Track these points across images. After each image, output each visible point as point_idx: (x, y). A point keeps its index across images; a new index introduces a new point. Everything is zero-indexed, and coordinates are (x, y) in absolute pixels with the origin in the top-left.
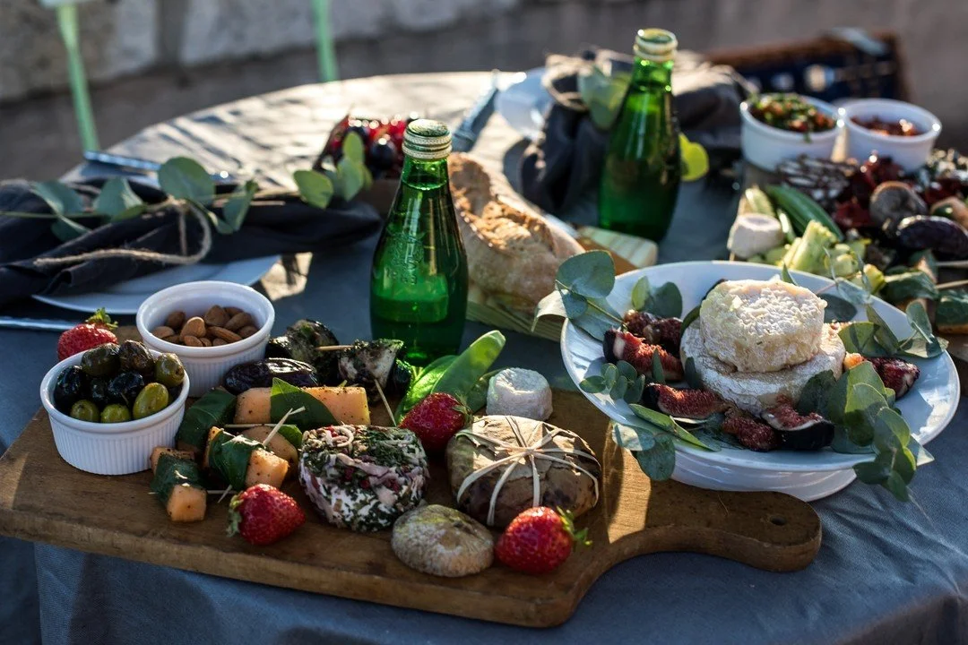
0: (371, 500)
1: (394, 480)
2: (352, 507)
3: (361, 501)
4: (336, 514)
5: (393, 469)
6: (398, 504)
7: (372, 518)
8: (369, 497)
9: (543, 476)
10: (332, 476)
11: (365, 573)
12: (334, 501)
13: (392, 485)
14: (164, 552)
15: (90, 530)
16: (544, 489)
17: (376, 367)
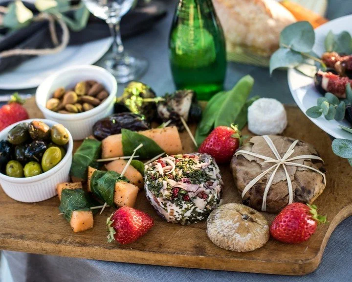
0: (191, 207)
1: (203, 192)
2: (180, 213)
3: (185, 208)
4: (171, 217)
5: (202, 185)
6: (208, 206)
7: (193, 217)
8: (190, 206)
9: (293, 178)
10: (166, 196)
11: (193, 254)
12: (169, 211)
13: (203, 195)
14: (73, 251)
15: (28, 242)
16: (295, 188)
17: (180, 110)
